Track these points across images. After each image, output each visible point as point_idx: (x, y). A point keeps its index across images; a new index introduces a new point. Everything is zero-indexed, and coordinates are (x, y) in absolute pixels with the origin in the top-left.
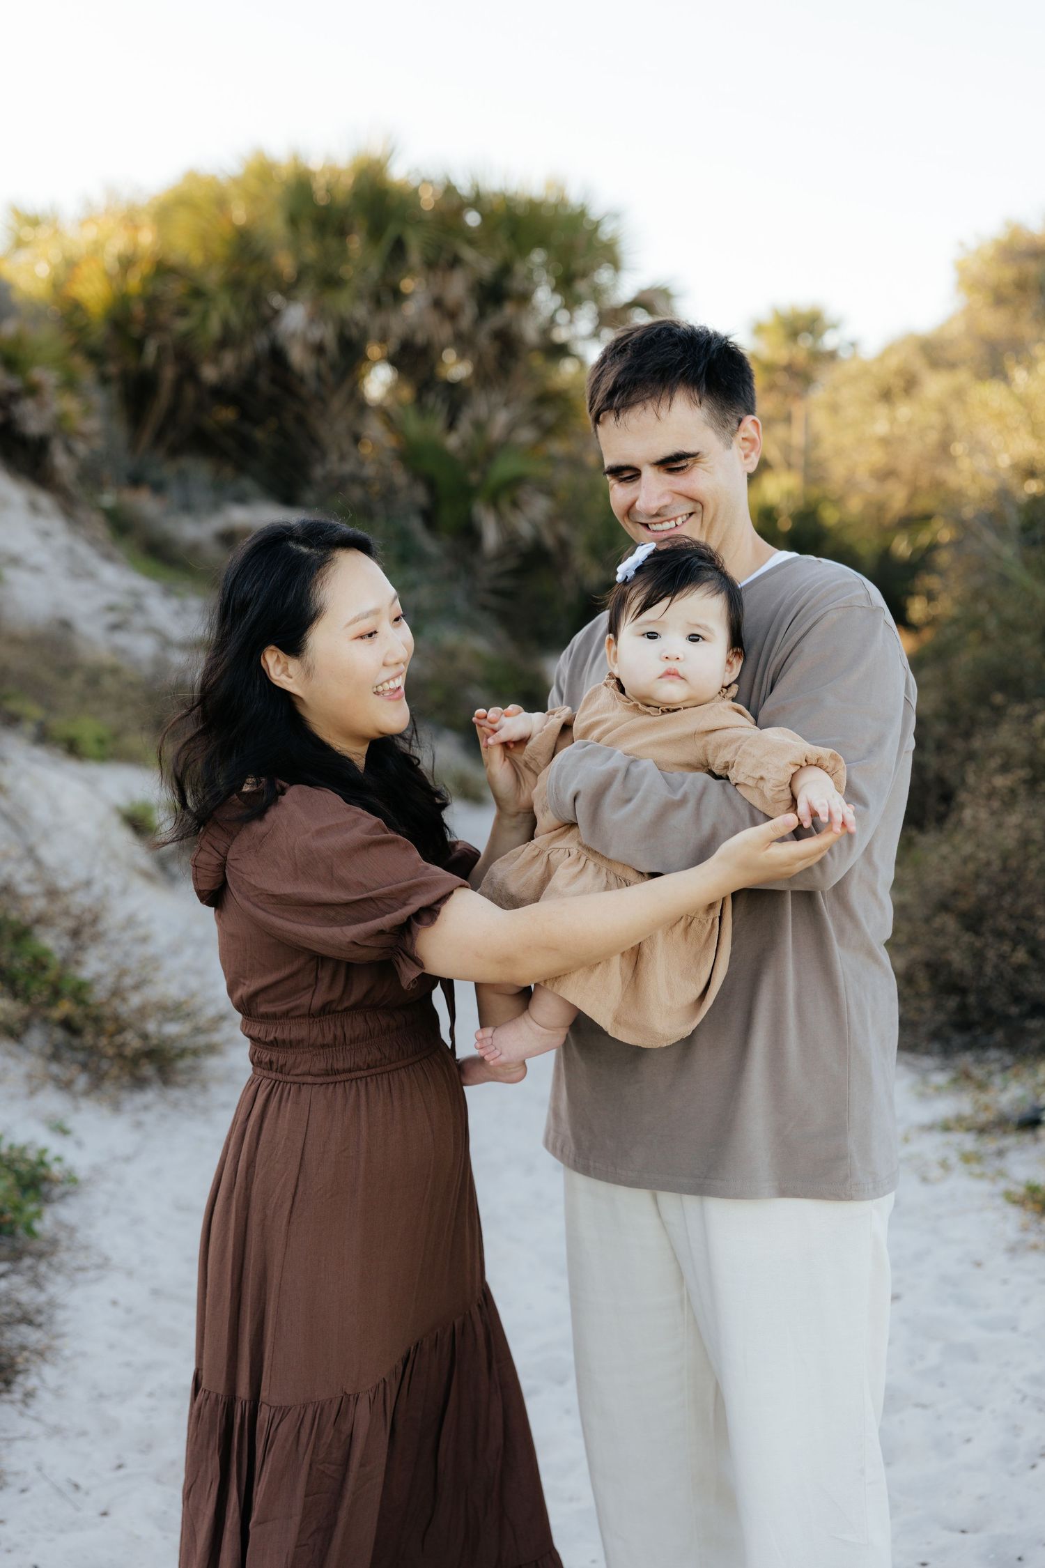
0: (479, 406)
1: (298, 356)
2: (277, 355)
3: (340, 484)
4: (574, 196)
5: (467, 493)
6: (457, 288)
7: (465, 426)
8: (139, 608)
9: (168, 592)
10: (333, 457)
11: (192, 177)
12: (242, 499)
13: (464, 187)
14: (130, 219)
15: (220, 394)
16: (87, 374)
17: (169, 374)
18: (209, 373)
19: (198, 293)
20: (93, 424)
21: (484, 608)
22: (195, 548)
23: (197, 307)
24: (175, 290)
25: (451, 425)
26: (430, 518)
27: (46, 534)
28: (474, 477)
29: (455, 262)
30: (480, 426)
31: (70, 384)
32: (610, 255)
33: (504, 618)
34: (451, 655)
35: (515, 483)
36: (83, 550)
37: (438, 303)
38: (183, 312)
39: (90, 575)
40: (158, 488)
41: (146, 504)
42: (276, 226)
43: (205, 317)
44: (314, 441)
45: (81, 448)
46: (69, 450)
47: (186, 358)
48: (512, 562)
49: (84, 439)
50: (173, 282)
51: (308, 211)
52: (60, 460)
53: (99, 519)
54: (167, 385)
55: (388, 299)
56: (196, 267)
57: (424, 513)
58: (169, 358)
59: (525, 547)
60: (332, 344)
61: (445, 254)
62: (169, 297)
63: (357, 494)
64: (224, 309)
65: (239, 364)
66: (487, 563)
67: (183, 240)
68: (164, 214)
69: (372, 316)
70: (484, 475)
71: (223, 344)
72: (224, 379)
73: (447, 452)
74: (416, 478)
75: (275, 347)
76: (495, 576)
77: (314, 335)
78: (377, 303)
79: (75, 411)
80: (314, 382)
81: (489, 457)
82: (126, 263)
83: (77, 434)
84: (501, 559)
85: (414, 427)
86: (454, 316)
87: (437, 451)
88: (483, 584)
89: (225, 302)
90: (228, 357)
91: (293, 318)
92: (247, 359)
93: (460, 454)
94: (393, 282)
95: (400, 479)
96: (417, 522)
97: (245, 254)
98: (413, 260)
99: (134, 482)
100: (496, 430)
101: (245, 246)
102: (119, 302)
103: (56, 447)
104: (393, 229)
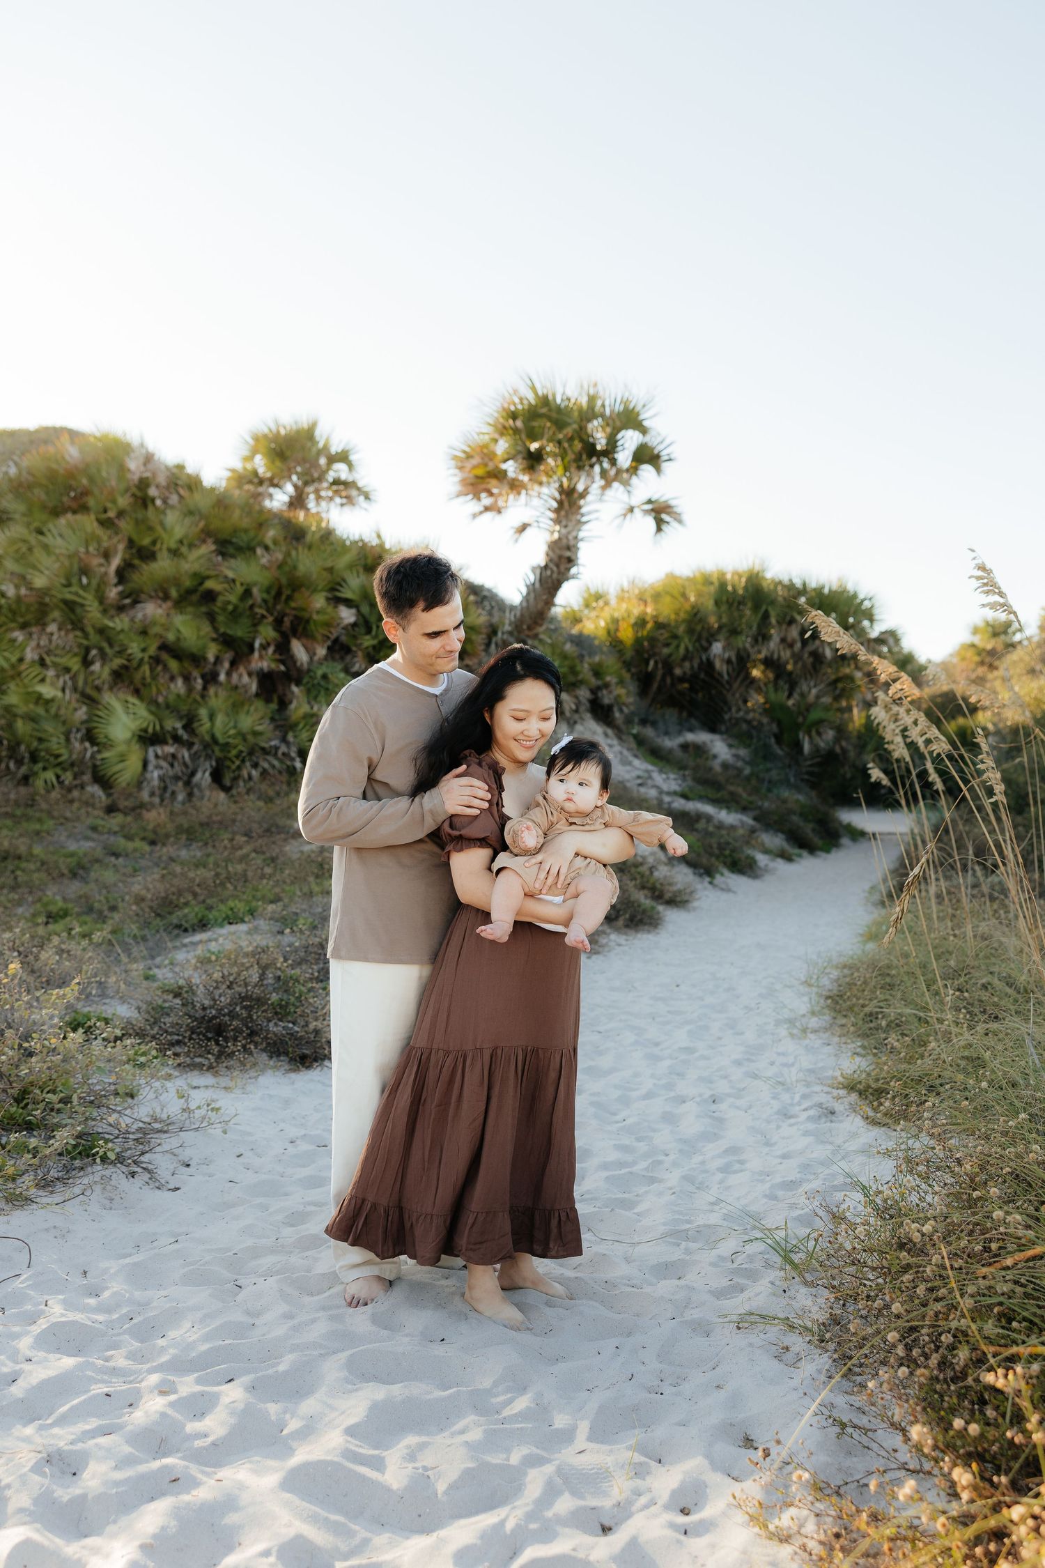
0: (803, 686)
1: (718, 665)
2: (710, 664)
3: (737, 722)
4: (850, 587)
5: (798, 727)
6: (794, 632)
7: (796, 696)
8: (650, 777)
9: (661, 771)
10: (734, 709)
11: (671, 576)
12: (691, 730)
13: (798, 583)
14: (642, 599)
15: (682, 679)
16: (627, 676)
17: (660, 673)
18: (678, 671)
19: (675, 637)
20: (631, 700)
21: (802, 780)
22: (671, 751)
23: (675, 643)
24: (663, 635)
25: (790, 696)
26: (779, 739)
28: (800, 719)
29: (792, 622)
30: (803, 695)
31: (621, 682)
32: (869, 615)
33: (813, 786)
34: (784, 801)
35: (820, 722)
36: (625, 752)
37: (783, 640)
38: (667, 645)
39: (630, 763)
40: (654, 724)
41: (649, 732)
42: (710, 604)
43: (678, 647)
44: (725, 702)
45: (626, 710)
46: (621, 711)
47: (668, 666)
48: (818, 760)
49: (627, 706)
50: (662, 631)
51: (724, 599)
52: (617, 715)
53: (631, 739)
54: (659, 677)
55: (760, 639)
56: (673, 624)
57: (776, 736)
58: (660, 666)
59: (823, 752)
60: (734, 659)
61: (788, 618)
62: (662, 638)
63: (744, 726)
64: (686, 643)
65: (692, 667)
66: (806, 760)
67: (667, 611)
68: (657, 596)
69: (753, 647)
70: (805, 718)
71: (684, 659)
72: (685, 673)
73: (788, 708)
74: (773, 720)
75: (708, 660)
76: (811, 766)
77: (726, 655)
78: (756, 641)
79: (623, 694)
80: (726, 677)
81: (808, 710)
82: (641, 623)
83: (624, 704)
84: (813, 758)
85: (772, 696)
86: (791, 646)
87: (783, 708)
88: (804, 770)
89: (686, 640)
90: (687, 664)
91: (717, 648)
92: (696, 665)
93: (794, 709)
94: (764, 631)
95: (765, 720)
96: (773, 740)
97: (695, 618)
98: (773, 621)
99: (644, 722)
100: (811, 697)
101: (696, 615)
102: (638, 641)
103: (615, 709)
104: (764, 608)
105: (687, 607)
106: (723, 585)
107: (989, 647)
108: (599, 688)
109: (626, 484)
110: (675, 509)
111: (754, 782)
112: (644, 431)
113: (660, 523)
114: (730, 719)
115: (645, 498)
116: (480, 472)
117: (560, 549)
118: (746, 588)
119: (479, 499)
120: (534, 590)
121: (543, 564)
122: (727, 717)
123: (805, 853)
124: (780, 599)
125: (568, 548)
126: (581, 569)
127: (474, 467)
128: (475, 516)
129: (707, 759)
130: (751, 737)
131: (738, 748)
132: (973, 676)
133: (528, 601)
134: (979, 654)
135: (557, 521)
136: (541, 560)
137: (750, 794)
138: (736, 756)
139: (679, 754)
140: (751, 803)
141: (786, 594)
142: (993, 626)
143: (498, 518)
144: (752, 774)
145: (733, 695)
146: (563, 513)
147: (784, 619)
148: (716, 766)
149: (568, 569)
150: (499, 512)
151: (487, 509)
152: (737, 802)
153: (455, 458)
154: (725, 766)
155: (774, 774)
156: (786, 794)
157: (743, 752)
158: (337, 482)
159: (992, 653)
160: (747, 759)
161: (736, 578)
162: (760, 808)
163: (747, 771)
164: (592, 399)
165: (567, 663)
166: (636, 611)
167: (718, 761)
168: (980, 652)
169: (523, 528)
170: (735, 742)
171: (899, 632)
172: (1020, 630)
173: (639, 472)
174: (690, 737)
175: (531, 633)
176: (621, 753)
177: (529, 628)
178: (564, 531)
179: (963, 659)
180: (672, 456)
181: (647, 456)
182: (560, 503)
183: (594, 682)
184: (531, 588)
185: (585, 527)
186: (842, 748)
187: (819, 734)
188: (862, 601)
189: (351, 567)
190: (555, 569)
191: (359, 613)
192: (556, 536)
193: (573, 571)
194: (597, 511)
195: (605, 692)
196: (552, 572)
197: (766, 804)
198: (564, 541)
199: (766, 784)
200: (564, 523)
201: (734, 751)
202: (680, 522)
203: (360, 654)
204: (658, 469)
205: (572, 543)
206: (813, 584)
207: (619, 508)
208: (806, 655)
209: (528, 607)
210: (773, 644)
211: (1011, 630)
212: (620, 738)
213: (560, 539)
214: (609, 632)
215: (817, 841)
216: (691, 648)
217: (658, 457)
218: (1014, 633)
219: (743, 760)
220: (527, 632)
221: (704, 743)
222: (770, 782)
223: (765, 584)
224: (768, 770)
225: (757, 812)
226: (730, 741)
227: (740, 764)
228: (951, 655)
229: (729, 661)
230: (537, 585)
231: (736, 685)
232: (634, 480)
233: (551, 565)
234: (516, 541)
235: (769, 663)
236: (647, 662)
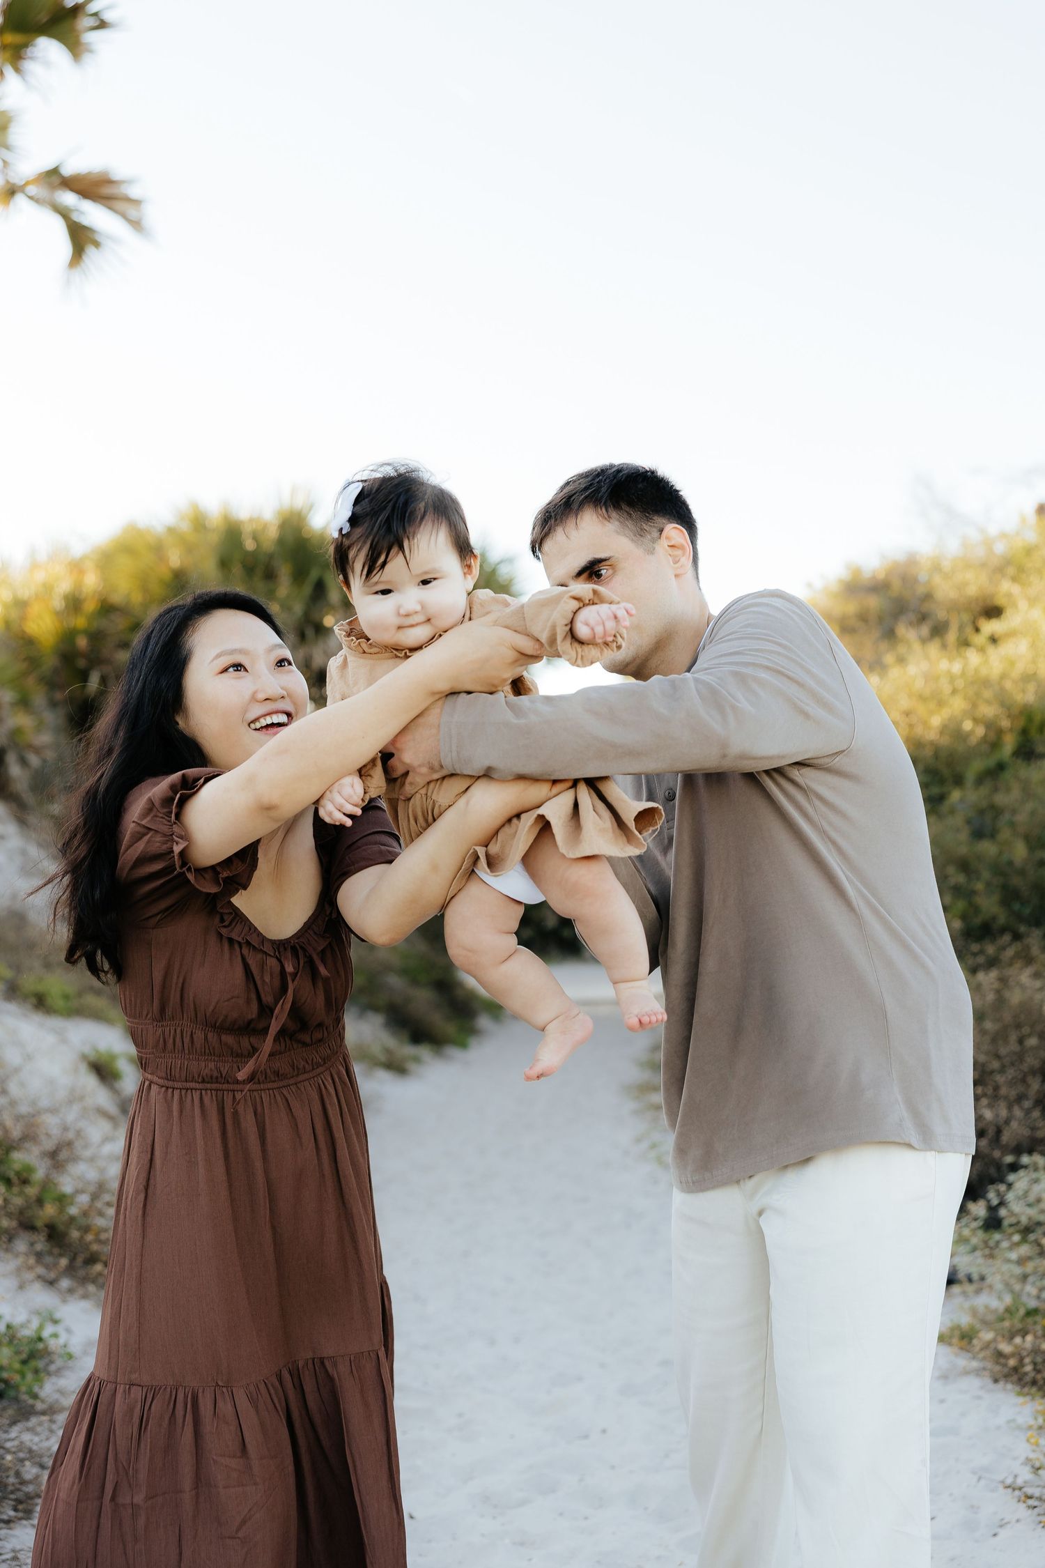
11: (131, 530)
14: (77, 567)
20: (45, 738)
24: (117, 625)
31: (24, 703)
38: (122, 644)
42: (209, 571)
45: (34, 760)
46: (23, 762)
49: (36, 752)
50: (113, 619)
51: (237, 559)
62: (112, 632)
67: (123, 581)
68: (104, 560)
79: (25, 724)
82: (72, 604)
83: (30, 747)
94: (316, 617)
103: (9, 759)
104: (314, 574)
105: (165, 576)
106: (232, 533)
113: (81, 238)
123: (424, 1051)
166: (64, 586)
173: (25, 68)
180: (108, 16)
181: (41, 14)
202: (136, 222)
204: (75, 47)
212: (22, 822)
214: (8, 624)
215: (439, 1021)
217: (75, 16)
236: (84, 676)
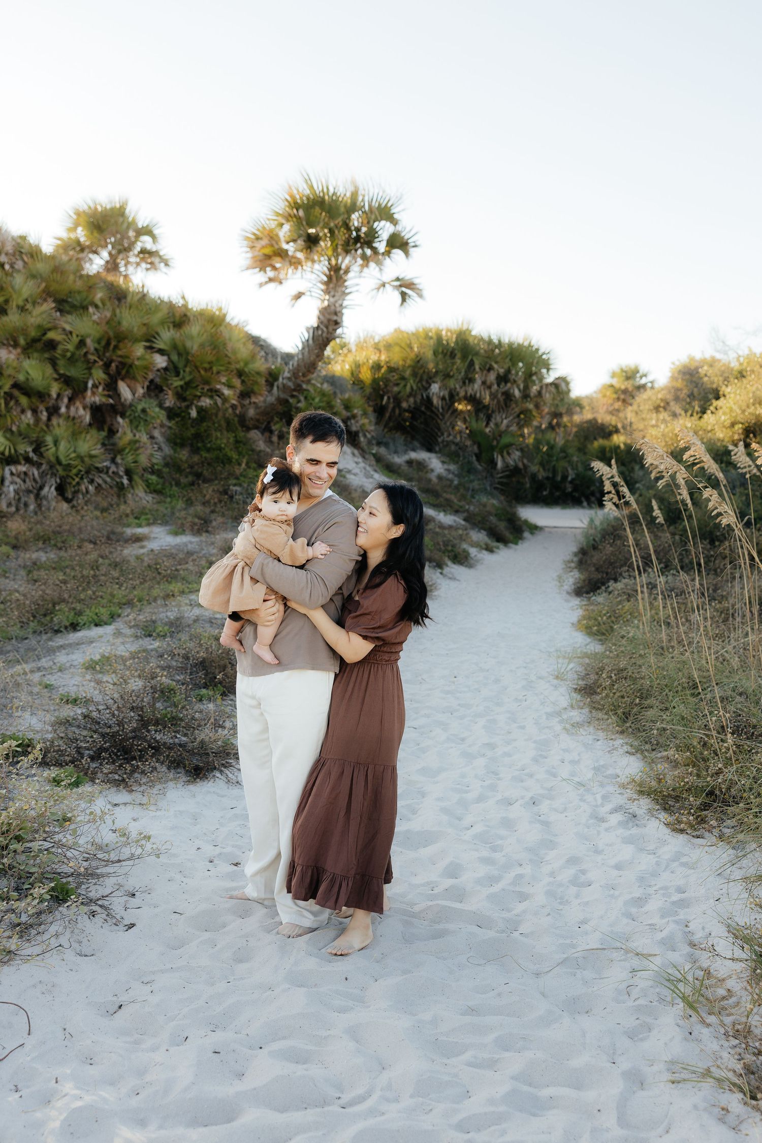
0: (497, 418)
1: (435, 401)
2: (429, 401)
3: (448, 444)
4: (534, 344)
5: (492, 448)
6: (492, 377)
7: (492, 425)
10: (446, 434)
11: (398, 331)
12: (414, 450)
13: (495, 339)
14: (377, 348)
15: (407, 411)
16: (368, 409)
17: (391, 406)
18: (404, 405)
19: (403, 378)
20: (372, 428)
21: (496, 488)
22: (400, 466)
23: (403, 383)
24: (395, 377)
25: (487, 425)
26: (478, 457)
27: (357, 463)
28: (495, 443)
29: (490, 369)
30: (496, 425)
31: (365, 414)
32: (547, 365)
33: (502, 492)
34: (485, 506)
35: (509, 445)
36: (368, 468)
37: (484, 383)
38: (397, 385)
39: (372, 477)
40: (386, 445)
41: (382, 450)
42: (429, 354)
43: (405, 386)
44: (439, 429)
45: (369, 436)
46: (365, 436)
47: (397, 401)
48: (507, 473)
49: (369, 433)
50: (394, 374)
51: (440, 350)
52: (362, 439)
53: (372, 458)
54: (390, 410)
55: (467, 381)
56: (401, 368)
57: (476, 455)
58: (392, 400)
59: (512, 468)
60: (447, 397)
61: (488, 366)
62: (392, 379)
63: (453, 447)
64: (411, 383)
65: (415, 402)
66: (498, 474)
67: (396, 358)
68: (389, 347)
69: (461, 388)
70: (498, 442)
71: (410, 395)
72: (410, 406)
73: (486, 434)
74: (474, 443)
75: (428, 397)
76: (501, 478)
77: (442, 394)
78: (464, 383)
79: (366, 423)
80: (441, 410)
81: (500, 436)
82: (377, 367)
83: (367, 431)
84: (503, 472)
85: (474, 425)
86: (490, 387)
87: (482, 433)
88: (496, 480)
89: (412, 381)
90: (411, 400)
91: (435, 388)
92: (418, 401)
93: (490, 434)
94: (470, 376)
95: (468, 443)
96: (474, 458)
97: (418, 364)
98: (477, 367)
99: (379, 444)
100: (503, 427)
101: (418, 361)
102: (375, 381)
103: (361, 435)
104: (470, 358)
105: (412, 356)
106: (439, 338)
107: (623, 387)
108: (348, 418)
109: (379, 263)
110: (418, 286)
111: (462, 490)
112: (394, 222)
113: (404, 296)
114: (443, 441)
115: (394, 276)
116: (268, 251)
117: (329, 314)
118: (457, 342)
119: (265, 272)
120: (308, 345)
121: (315, 325)
122: (440, 440)
123: (501, 545)
124: (482, 351)
125: (336, 314)
126: (345, 330)
127: (263, 247)
128: (261, 285)
129: (427, 472)
130: (458, 456)
131: (449, 464)
132: (611, 409)
133: (303, 354)
134: (616, 393)
135: (327, 292)
136: (314, 322)
137: (460, 501)
138: (448, 470)
139: (405, 468)
140: (461, 507)
141: (486, 347)
142: (626, 372)
143: (280, 287)
144: (460, 484)
145: (445, 423)
146: (331, 285)
147: (486, 365)
148: (433, 477)
149: (335, 330)
150: (281, 283)
151: (271, 280)
152: (451, 507)
153: (247, 238)
154: (440, 478)
155: (476, 485)
156: (484, 499)
157: (452, 467)
158: (143, 251)
159: (625, 391)
160: (456, 472)
161: (449, 334)
162: (468, 511)
163: (456, 482)
164: (355, 195)
165: (325, 399)
166: (374, 358)
167: (435, 474)
168: (616, 391)
169: (299, 296)
170: (447, 460)
171: (569, 379)
172: (645, 375)
173: (391, 255)
174: (413, 455)
175: (305, 379)
176: (365, 468)
177: (304, 375)
178: (332, 300)
179: (604, 396)
180: (417, 243)
181: (398, 243)
182: (330, 278)
183: (345, 413)
184: (306, 344)
185: (348, 297)
186: (524, 464)
187: (509, 454)
188: (544, 354)
189: (162, 323)
190: (325, 329)
191: (170, 361)
192: (326, 303)
193: (339, 331)
194: (357, 285)
195: (353, 421)
196: (323, 331)
197: (472, 508)
198: (333, 308)
199: (470, 492)
200: (332, 293)
201: (446, 466)
202: (420, 296)
203: (170, 392)
204: (407, 254)
205: (338, 309)
206: (506, 340)
207: (374, 283)
208: (499, 395)
209: (303, 359)
210: (477, 386)
211: (638, 375)
212: (364, 457)
213: (328, 305)
214: (352, 374)
215: (508, 535)
216: (415, 387)
217: (407, 244)
218: (641, 377)
219: (453, 473)
220: (302, 378)
221: (424, 460)
222: (473, 490)
223: (471, 340)
224: (472, 481)
225: (465, 514)
226: (443, 459)
227: (450, 476)
228: (595, 392)
229: (443, 398)
230: (311, 342)
231: (447, 416)
232: (387, 261)
233: (322, 326)
234: (293, 306)
235: (472, 399)
236: (382, 398)
